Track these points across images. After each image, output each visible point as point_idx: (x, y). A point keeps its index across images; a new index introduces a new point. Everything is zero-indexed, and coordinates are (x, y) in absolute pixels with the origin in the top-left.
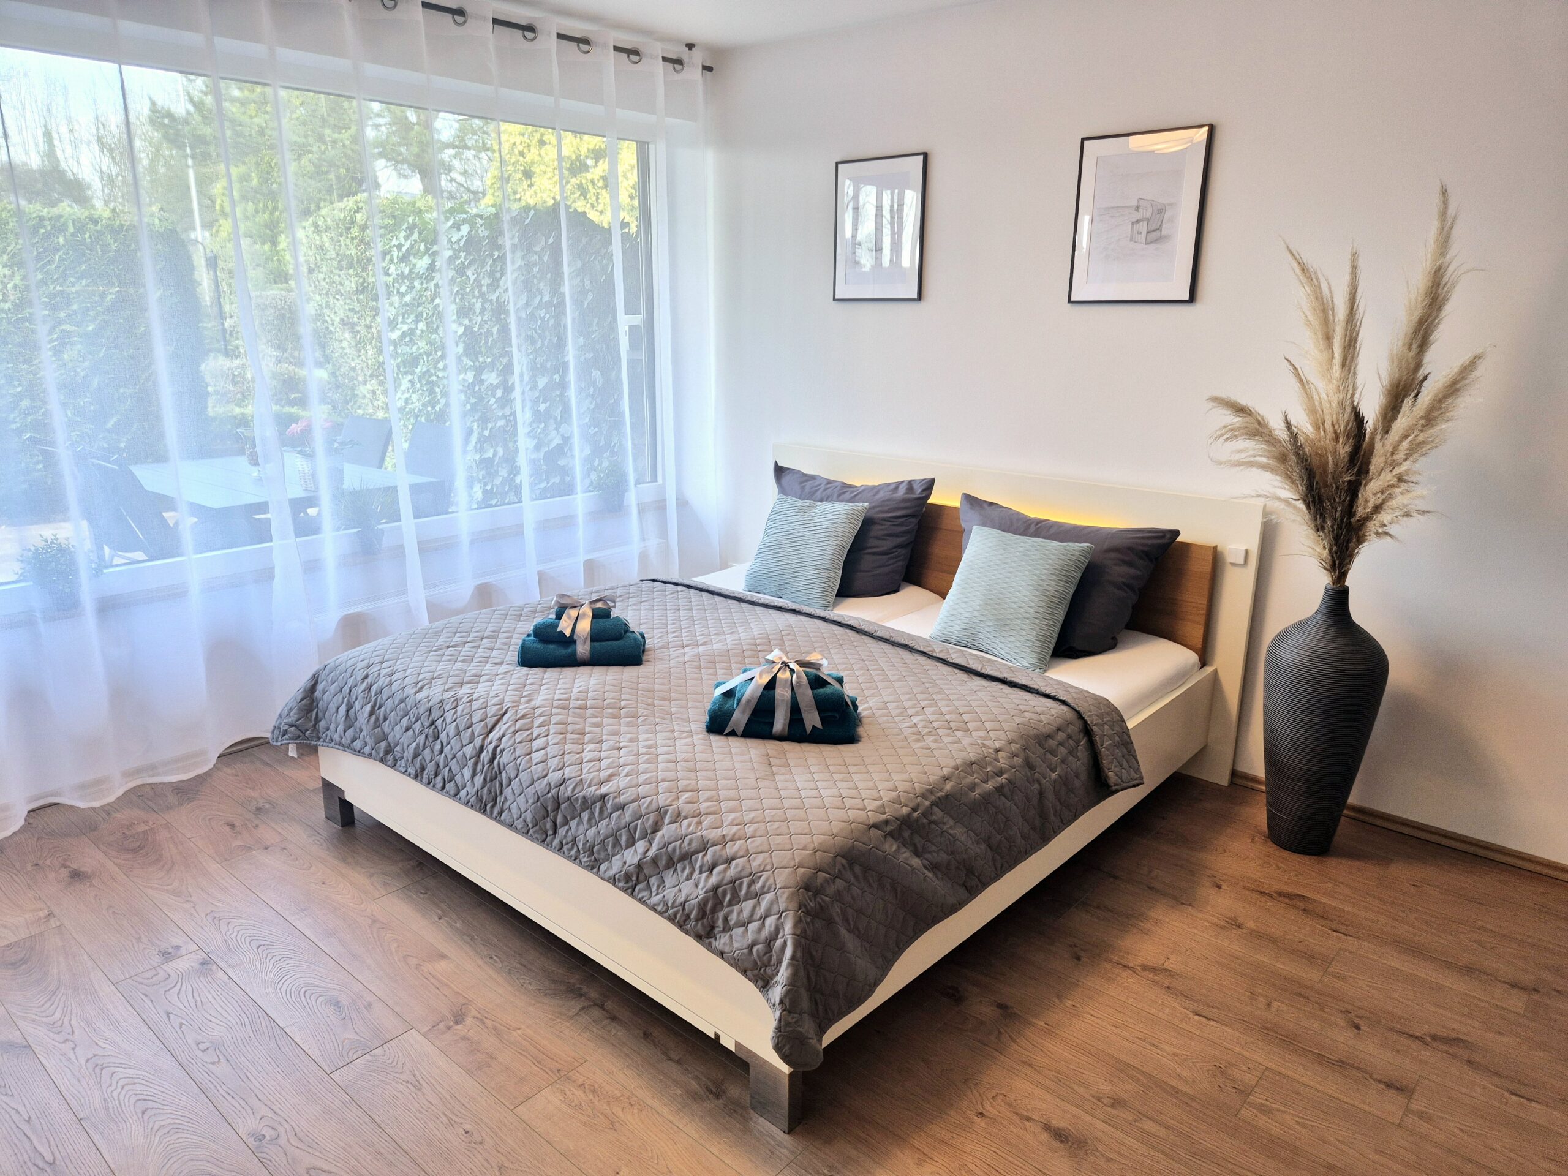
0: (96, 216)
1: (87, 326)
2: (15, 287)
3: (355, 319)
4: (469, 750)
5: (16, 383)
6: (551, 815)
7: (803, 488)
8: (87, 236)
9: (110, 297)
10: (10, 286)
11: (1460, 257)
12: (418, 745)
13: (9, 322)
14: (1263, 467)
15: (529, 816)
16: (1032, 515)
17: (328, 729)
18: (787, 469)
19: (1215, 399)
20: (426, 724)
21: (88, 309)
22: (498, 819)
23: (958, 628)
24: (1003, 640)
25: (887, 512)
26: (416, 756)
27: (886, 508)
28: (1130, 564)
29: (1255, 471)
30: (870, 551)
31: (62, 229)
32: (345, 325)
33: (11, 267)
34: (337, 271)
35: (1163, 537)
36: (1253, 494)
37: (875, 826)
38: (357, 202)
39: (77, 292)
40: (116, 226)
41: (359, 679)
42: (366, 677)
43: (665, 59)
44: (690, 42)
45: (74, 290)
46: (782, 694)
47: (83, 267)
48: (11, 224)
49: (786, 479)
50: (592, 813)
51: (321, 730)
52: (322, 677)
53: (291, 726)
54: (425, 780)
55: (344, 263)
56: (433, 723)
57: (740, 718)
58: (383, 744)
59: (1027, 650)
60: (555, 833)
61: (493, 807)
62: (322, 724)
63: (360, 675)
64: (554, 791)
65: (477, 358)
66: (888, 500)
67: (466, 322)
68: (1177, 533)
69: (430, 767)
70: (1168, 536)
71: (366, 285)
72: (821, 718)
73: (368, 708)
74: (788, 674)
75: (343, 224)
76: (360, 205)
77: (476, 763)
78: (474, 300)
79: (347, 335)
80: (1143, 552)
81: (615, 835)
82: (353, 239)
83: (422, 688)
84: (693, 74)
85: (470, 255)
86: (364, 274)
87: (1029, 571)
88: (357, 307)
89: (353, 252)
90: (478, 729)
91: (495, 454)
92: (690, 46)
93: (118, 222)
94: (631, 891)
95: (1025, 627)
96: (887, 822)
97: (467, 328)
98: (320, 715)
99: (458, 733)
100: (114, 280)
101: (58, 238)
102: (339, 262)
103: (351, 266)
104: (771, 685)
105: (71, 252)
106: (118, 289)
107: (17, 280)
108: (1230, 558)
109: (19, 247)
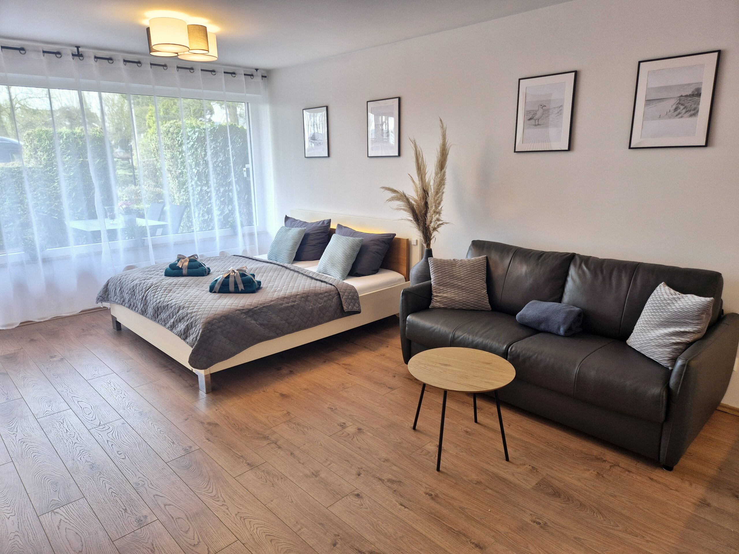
0: (74, 132)
1: (71, 173)
2: (44, 159)
3: (171, 169)
4: (140, 297)
5: (44, 195)
6: (157, 312)
7: (291, 224)
8: (71, 140)
9: (79, 162)
10: (42, 159)
11: (449, 141)
12: (129, 298)
13: (42, 172)
14: (404, 209)
15: (152, 314)
16: (357, 230)
17: (111, 297)
18: (290, 218)
19: (383, 188)
20: (132, 291)
21: (71, 167)
22: (146, 316)
23: (322, 267)
24: (333, 270)
25: (313, 231)
26: (129, 301)
27: (314, 230)
28: (378, 245)
29: (402, 211)
30: (308, 245)
31: (62, 137)
32: (168, 171)
33: (43, 152)
34: (165, 151)
35: (390, 236)
36: (401, 219)
37: (238, 310)
38: (171, 124)
39: (67, 161)
40: (82, 136)
41: (118, 280)
42: (120, 279)
43: (245, 75)
44: (257, 68)
45: (66, 160)
46: (231, 280)
47: (69, 151)
48: (43, 136)
49: (289, 221)
50: (165, 310)
51: (109, 298)
52: (110, 281)
53: (100, 297)
54: (131, 308)
55: (166, 147)
56: (134, 290)
57: (217, 287)
58: (122, 299)
59: (339, 273)
60: (158, 318)
61: (145, 313)
62: (110, 296)
63: (118, 279)
64: (157, 305)
65: (202, 182)
66: (315, 227)
67: (198, 169)
68: (395, 235)
69: (132, 304)
70: (392, 235)
71: (174, 155)
72: (244, 286)
73: (119, 288)
74: (234, 273)
75: (166, 132)
76: (172, 125)
77: (142, 300)
78: (200, 160)
79: (170, 175)
80: (383, 241)
81: (169, 315)
82: (169, 138)
83: (133, 281)
84: (258, 79)
85: (199, 144)
86: (173, 151)
87: (342, 247)
88: (171, 164)
89: (169, 143)
90: (144, 290)
91: (208, 217)
92: (257, 70)
93: (83, 134)
94: (171, 330)
95: (339, 266)
96: (243, 310)
97: (198, 170)
98: (109, 293)
99: (139, 292)
100: (81, 156)
101: (60, 141)
102: (165, 147)
103: (169, 148)
104: (228, 277)
105: (65, 146)
106: (82, 159)
107: (45, 157)
108: (413, 243)
109: (46, 144)
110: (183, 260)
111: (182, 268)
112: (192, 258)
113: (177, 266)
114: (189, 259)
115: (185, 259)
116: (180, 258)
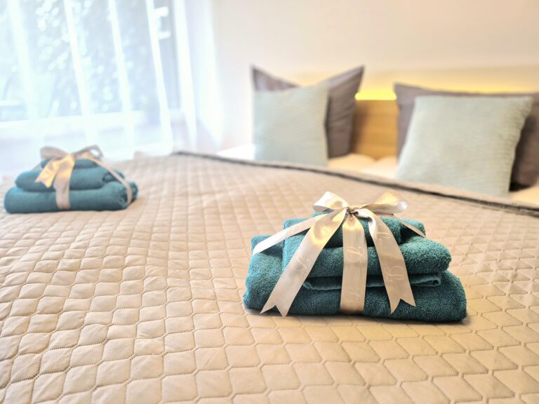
46: (354, 255)
57: (286, 291)
74: (358, 225)
104: (336, 241)
110: (56, 164)
111: (55, 187)
112: (85, 156)
113: (38, 180)
114: (76, 161)
115: (62, 161)
116: (50, 156)
